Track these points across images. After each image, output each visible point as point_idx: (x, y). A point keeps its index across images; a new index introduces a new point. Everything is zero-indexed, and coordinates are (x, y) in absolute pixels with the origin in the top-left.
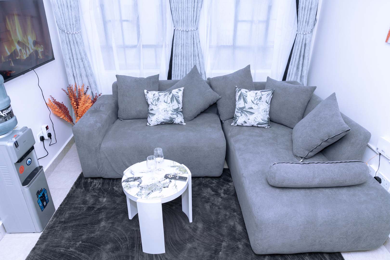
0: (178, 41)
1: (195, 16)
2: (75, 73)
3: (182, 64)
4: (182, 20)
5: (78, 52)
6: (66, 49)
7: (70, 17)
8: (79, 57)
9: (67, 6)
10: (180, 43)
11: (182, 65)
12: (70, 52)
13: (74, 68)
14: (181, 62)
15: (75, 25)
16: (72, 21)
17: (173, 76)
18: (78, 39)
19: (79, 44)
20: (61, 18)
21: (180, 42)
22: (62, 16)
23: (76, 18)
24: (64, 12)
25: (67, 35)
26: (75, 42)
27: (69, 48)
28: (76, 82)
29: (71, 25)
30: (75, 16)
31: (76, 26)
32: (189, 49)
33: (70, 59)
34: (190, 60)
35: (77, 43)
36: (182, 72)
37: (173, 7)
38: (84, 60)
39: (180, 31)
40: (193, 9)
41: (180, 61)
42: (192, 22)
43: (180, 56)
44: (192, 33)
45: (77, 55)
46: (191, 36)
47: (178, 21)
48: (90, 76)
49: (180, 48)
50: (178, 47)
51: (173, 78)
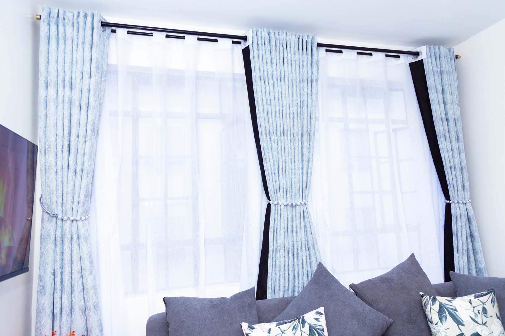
0: (279, 223)
1: (305, 181)
2: (58, 306)
3: (287, 265)
4: (285, 188)
5: (76, 258)
6: (51, 252)
7: (77, 188)
8: (76, 268)
9: (75, 170)
10: (282, 228)
11: (286, 268)
12: (58, 258)
13: (58, 295)
14: (285, 261)
15: (84, 203)
16: (79, 197)
17: (269, 291)
18: (82, 231)
19: (82, 240)
20: (55, 192)
21: (282, 224)
22: (60, 188)
23: (87, 190)
24: (65, 179)
25: (59, 222)
26: (75, 237)
27: (59, 251)
28: (57, 328)
29: (75, 203)
30: (87, 186)
31: (83, 206)
32: (297, 236)
33: (54, 274)
34: (300, 255)
35: (78, 238)
36: (287, 280)
37: (269, 168)
38: (86, 273)
39: (282, 206)
40: (301, 171)
41: (282, 259)
42: (301, 190)
43: (282, 251)
44: (302, 208)
45: (72, 263)
46: (300, 213)
47: (278, 190)
48: (92, 308)
49: (282, 237)
50: (278, 234)
51: (269, 296)
